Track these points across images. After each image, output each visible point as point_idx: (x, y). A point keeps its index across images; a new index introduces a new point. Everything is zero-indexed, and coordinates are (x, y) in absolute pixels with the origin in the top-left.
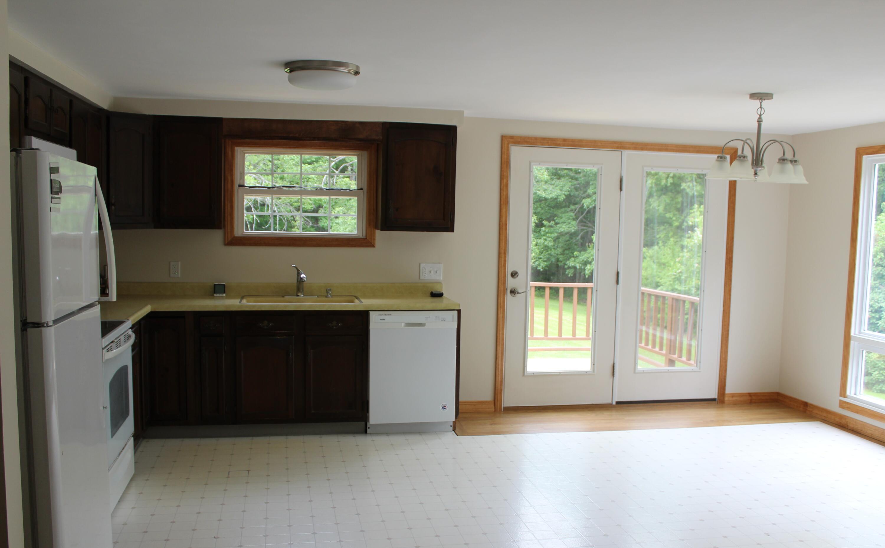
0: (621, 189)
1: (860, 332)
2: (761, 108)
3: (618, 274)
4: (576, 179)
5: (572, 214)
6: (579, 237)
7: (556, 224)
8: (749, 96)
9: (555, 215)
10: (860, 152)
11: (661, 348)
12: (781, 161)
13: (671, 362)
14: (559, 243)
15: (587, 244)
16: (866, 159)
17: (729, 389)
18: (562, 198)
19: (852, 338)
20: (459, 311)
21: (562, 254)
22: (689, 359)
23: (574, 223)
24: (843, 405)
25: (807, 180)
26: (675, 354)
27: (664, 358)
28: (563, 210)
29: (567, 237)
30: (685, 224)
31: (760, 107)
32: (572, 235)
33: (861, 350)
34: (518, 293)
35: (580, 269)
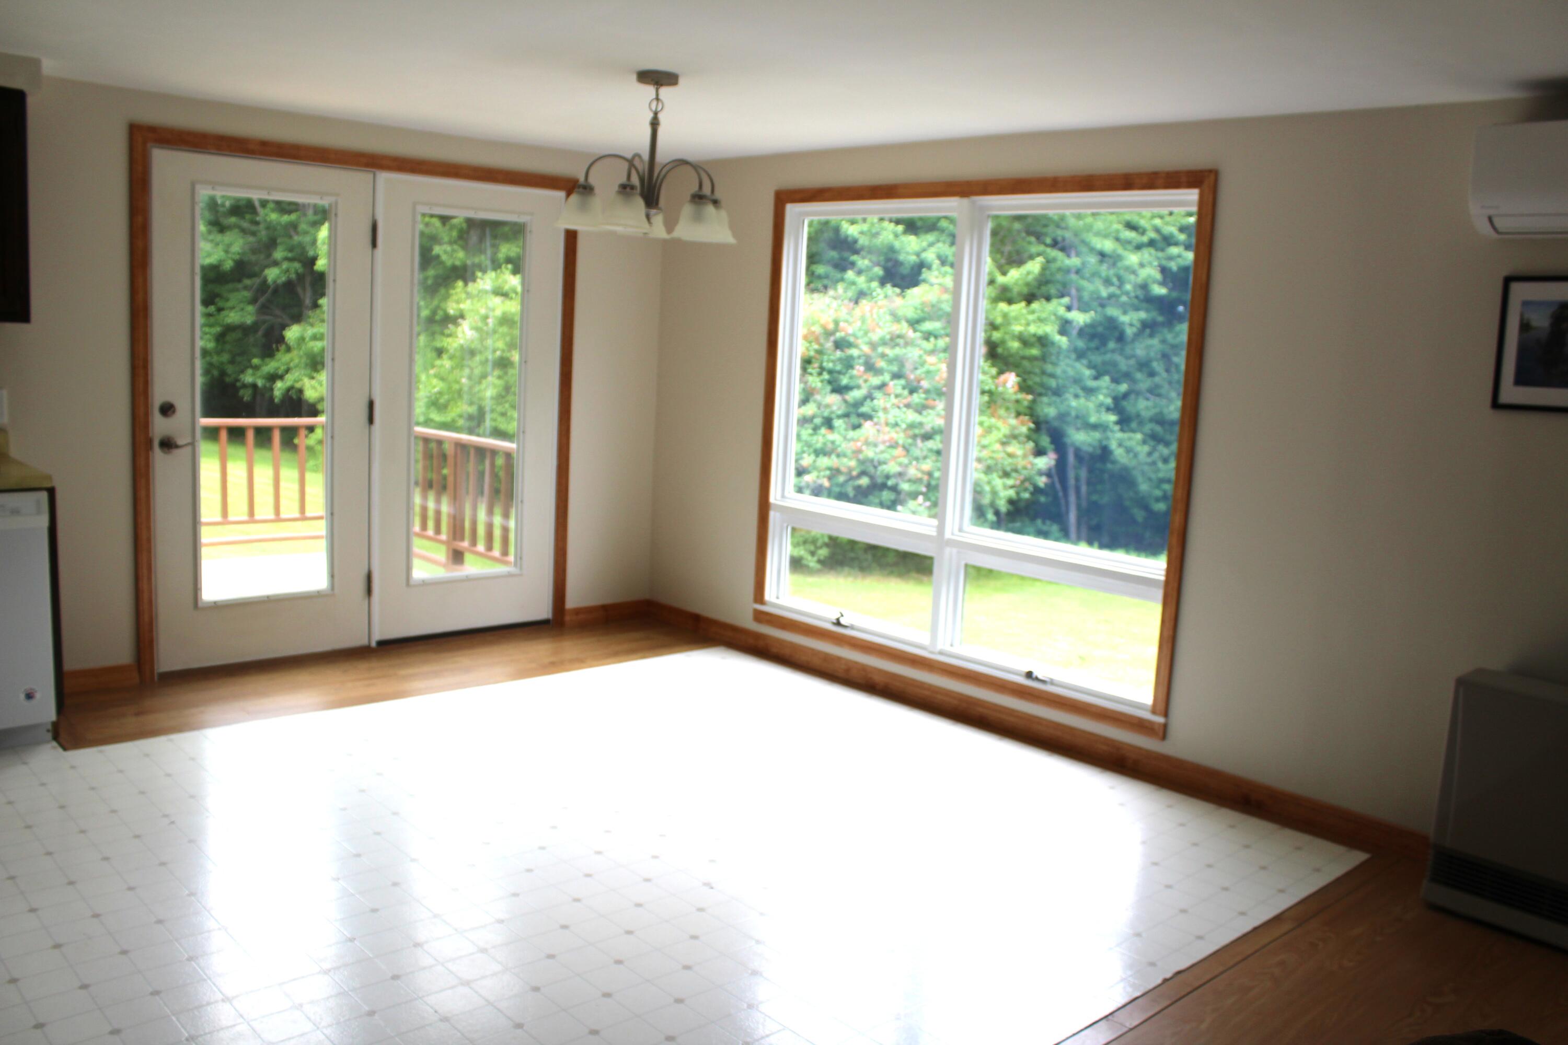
0: (374, 244)
1: (783, 496)
2: (657, 99)
3: (371, 405)
4: (254, 234)
5: (247, 294)
6: (260, 333)
7: (220, 310)
8: (635, 77)
9: (218, 295)
10: (783, 198)
11: (438, 530)
12: (697, 200)
13: (457, 557)
14: (224, 343)
15: (274, 346)
16: (792, 210)
17: (572, 602)
18: (228, 265)
19: (772, 507)
20: (51, 492)
21: (232, 362)
22: (505, 553)
23: (251, 308)
24: (762, 617)
25: (735, 235)
26: (462, 539)
27: (443, 548)
28: (230, 286)
29: (237, 335)
30: (440, 313)
31: (654, 96)
32: (246, 330)
33: (785, 525)
34: (177, 447)
35: (265, 387)
